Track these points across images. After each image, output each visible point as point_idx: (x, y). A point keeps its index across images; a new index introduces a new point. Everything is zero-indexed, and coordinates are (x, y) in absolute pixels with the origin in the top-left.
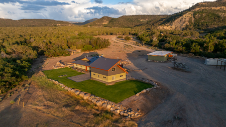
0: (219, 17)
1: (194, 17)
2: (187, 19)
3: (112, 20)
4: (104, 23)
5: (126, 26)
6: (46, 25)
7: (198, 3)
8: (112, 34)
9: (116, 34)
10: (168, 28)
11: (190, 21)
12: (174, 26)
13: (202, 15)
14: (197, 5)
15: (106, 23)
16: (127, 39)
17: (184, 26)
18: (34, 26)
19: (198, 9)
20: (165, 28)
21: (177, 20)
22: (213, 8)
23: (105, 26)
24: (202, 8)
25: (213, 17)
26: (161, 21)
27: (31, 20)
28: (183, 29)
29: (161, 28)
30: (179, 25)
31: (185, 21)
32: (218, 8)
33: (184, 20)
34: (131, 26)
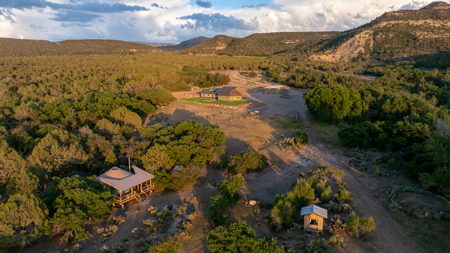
0: (415, 39)
1: (374, 39)
2: (363, 42)
3: (233, 43)
4: (217, 48)
5: (257, 52)
6: (110, 52)
7: (386, 13)
8: (232, 69)
9: (238, 69)
10: (327, 58)
11: (367, 46)
12: (338, 55)
13: (388, 36)
14: (385, 16)
15: (221, 47)
16: (253, 75)
17: (355, 55)
18: (88, 53)
19: (385, 23)
20: (323, 57)
21: (344, 44)
22: (411, 22)
23: (221, 53)
24: (392, 22)
25: (405, 40)
26: (320, 46)
27: (82, 41)
28: (354, 60)
29: (315, 57)
30: (347, 52)
31: (358, 46)
32: (421, 22)
33: (356, 43)
34: (267, 53)
